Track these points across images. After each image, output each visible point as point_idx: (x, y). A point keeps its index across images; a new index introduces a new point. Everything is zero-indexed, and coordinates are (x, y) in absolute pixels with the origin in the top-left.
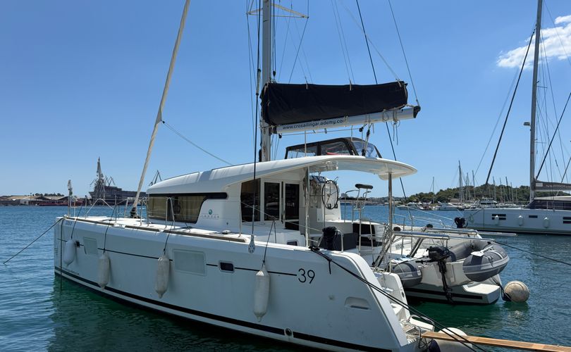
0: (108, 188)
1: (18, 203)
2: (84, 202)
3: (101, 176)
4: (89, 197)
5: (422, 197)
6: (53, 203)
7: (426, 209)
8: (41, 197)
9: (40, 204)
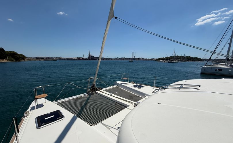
0: (91, 56)
1: (74, 59)
2: (87, 59)
3: (90, 54)
4: (88, 58)
5: (161, 59)
6: (80, 59)
7: (165, 62)
8: (78, 58)
9: (78, 59)
